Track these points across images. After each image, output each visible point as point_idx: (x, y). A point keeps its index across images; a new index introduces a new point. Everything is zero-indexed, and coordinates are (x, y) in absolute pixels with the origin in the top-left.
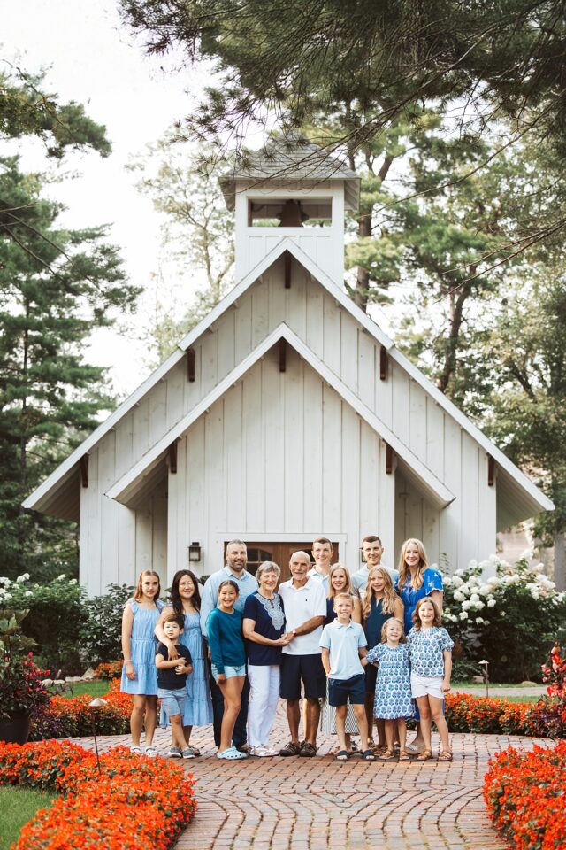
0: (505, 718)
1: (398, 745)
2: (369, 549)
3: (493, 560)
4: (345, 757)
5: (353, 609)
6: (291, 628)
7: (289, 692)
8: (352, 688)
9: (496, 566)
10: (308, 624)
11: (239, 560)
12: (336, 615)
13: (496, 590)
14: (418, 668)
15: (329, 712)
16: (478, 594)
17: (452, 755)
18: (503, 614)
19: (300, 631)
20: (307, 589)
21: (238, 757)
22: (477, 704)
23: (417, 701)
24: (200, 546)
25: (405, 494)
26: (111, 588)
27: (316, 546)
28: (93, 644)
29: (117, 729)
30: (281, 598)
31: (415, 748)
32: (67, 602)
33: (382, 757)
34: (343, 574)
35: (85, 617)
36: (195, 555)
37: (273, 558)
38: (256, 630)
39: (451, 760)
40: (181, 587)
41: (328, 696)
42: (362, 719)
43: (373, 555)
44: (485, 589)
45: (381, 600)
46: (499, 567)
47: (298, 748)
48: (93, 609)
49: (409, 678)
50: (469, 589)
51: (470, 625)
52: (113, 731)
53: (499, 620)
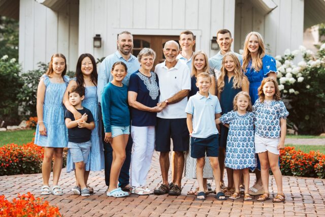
0: (319, 166)
1: (243, 188)
2: (222, 39)
3: (302, 50)
4: (203, 197)
5: (211, 84)
6: (164, 98)
7: (161, 146)
8: (209, 145)
9: (304, 54)
10: (177, 96)
11: (127, 46)
12: (198, 89)
13: (304, 70)
14: (260, 131)
15: (191, 162)
16: (291, 73)
17: (284, 197)
18: (308, 87)
19: (171, 101)
20: (176, 69)
21: (123, 195)
22: (298, 155)
23: (259, 155)
24: (101, 37)
25: (241, 3)
26: (40, 65)
27: (183, 36)
28: (27, 104)
29: (35, 169)
30: (157, 76)
31: (256, 190)
32: (9, 74)
33: (231, 197)
34: (203, 58)
35: (21, 85)
36: (97, 43)
37: (151, 46)
38: (138, 100)
39: (283, 201)
40: (83, 66)
41: (190, 149)
42: (216, 168)
43: (225, 43)
44: (296, 69)
45: (232, 78)
46: (306, 55)
47: (167, 188)
48: (27, 79)
49: (253, 138)
50: (285, 69)
51: (285, 94)
52: (32, 171)
53: (305, 91)
